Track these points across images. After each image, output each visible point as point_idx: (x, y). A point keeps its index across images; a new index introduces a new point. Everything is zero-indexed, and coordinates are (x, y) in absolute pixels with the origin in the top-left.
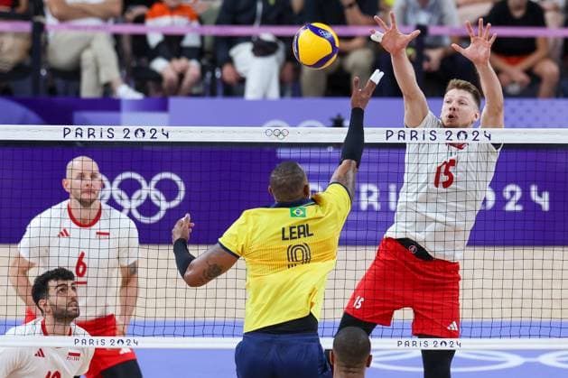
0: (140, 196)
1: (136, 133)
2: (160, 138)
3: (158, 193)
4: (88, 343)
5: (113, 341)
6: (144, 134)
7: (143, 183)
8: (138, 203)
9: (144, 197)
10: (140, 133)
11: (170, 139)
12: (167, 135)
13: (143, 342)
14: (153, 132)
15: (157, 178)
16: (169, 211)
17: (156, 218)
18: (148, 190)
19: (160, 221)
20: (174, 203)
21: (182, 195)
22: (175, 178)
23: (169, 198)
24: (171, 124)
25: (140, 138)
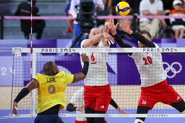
0: (168, 69)
1: (166, 50)
2: (174, 51)
3: (173, 69)
4: (152, 116)
5: (159, 115)
6: (169, 50)
7: (169, 65)
8: (167, 72)
9: (169, 70)
10: (167, 50)
11: (177, 52)
12: (176, 50)
13: (169, 115)
14: (172, 49)
15: (173, 64)
16: (177, 74)
17: (173, 76)
18: (170, 68)
19: (174, 77)
20: (179, 72)
21: (181, 69)
22: (179, 64)
23: (177, 70)
24: (178, 47)
25: (167, 51)
